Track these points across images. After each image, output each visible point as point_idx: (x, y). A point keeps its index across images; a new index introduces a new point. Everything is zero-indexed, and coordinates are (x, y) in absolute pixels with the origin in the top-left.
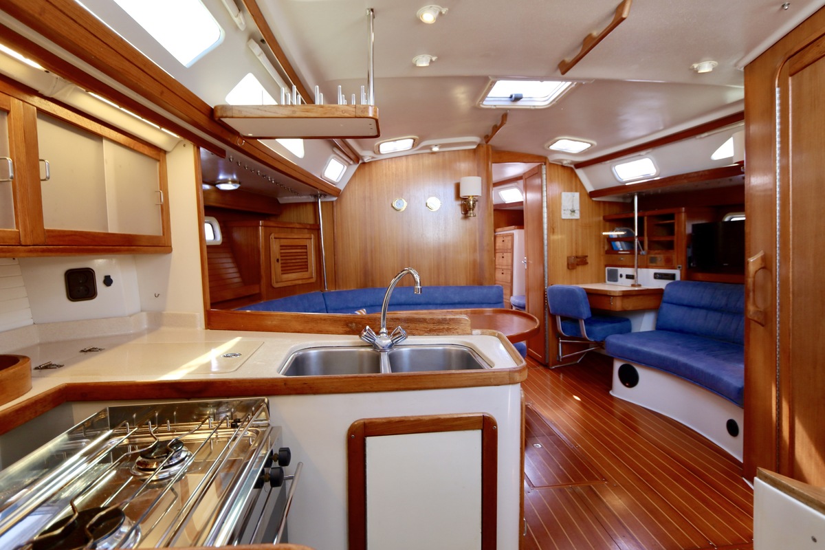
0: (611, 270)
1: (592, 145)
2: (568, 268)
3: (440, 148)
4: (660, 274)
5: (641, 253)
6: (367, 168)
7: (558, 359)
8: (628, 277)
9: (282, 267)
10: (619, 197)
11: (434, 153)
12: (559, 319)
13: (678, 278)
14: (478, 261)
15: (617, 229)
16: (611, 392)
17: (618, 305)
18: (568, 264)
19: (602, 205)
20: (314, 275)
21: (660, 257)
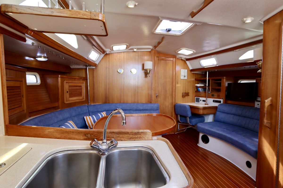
0: (197, 98)
1: (194, 52)
2: (182, 97)
3: (137, 50)
4: (215, 100)
5: (208, 92)
6: (108, 56)
7: (178, 130)
8: (203, 101)
9: (69, 95)
10: (200, 72)
11: (134, 52)
12: (179, 116)
13: (222, 102)
14: (150, 94)
15: (200, 83)
16: (198, 144)
17: (201, 112)
18: (182, 96)
19: (195, 75)
20: (85, 98)
21: (216, 94)
